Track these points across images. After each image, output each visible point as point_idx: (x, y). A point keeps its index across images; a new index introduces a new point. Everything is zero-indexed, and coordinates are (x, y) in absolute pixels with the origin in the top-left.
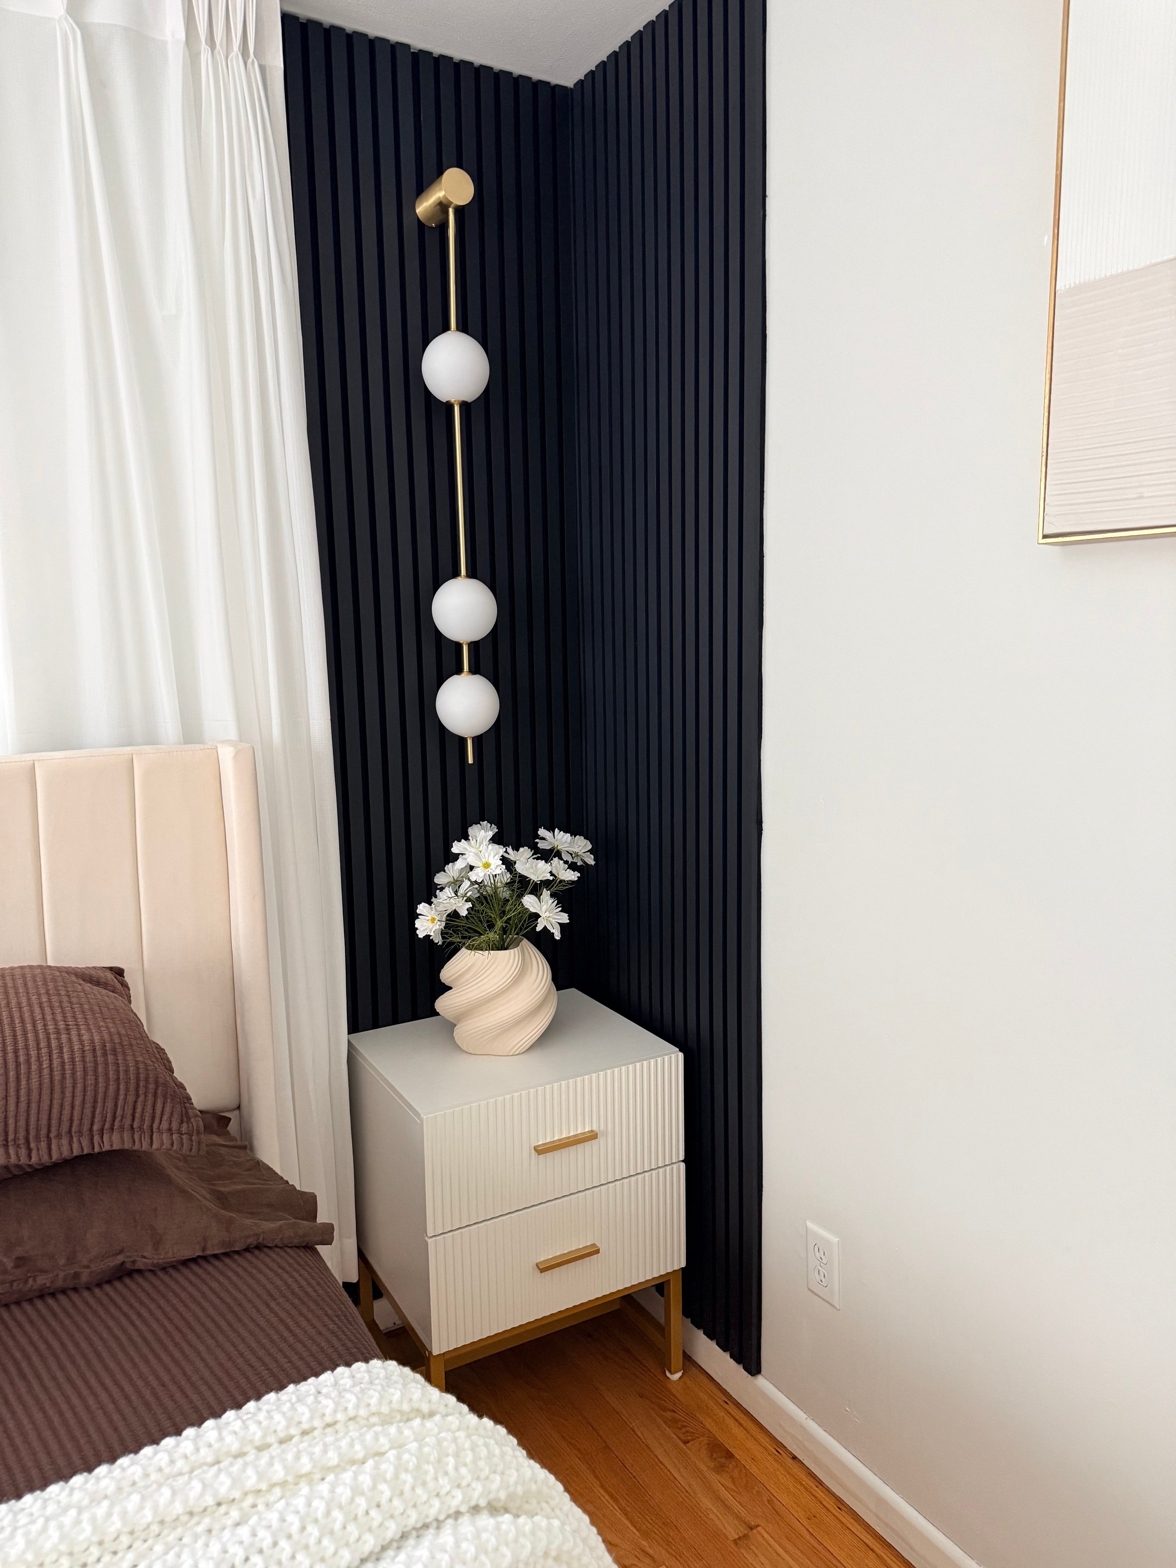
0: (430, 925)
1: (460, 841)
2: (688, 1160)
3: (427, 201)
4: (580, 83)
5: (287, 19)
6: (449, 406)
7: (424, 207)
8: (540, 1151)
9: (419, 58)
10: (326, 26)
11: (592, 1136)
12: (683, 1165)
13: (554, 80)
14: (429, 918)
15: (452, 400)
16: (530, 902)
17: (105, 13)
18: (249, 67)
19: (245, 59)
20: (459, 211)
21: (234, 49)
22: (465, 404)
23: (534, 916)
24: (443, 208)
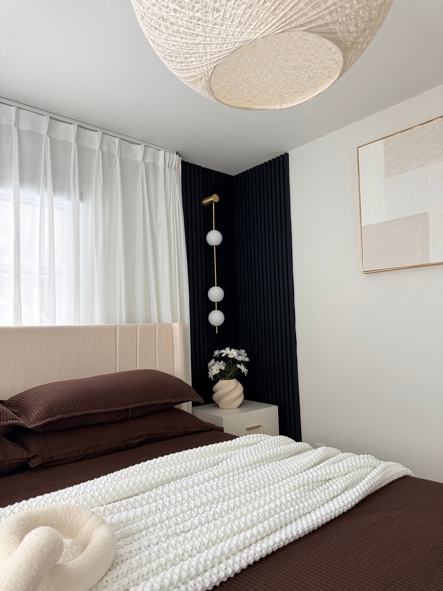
1: (222, 350)
3: (207, 200)
4: (236, 176)
6: (213, 246)
7: (205, 202)
8: (247, 429)
9: (203, 169)
10: (190, 163)
11: (260, 426)
13: (230, 174)
14: (215, 369)
16: (238, 366)
17: (148, 160)
18: (176, 172)
19: (175, 170)
20: (215, 203)
21: (173, 168)
22: (216, 246)
23: (240, 370)
24: (211, 202)
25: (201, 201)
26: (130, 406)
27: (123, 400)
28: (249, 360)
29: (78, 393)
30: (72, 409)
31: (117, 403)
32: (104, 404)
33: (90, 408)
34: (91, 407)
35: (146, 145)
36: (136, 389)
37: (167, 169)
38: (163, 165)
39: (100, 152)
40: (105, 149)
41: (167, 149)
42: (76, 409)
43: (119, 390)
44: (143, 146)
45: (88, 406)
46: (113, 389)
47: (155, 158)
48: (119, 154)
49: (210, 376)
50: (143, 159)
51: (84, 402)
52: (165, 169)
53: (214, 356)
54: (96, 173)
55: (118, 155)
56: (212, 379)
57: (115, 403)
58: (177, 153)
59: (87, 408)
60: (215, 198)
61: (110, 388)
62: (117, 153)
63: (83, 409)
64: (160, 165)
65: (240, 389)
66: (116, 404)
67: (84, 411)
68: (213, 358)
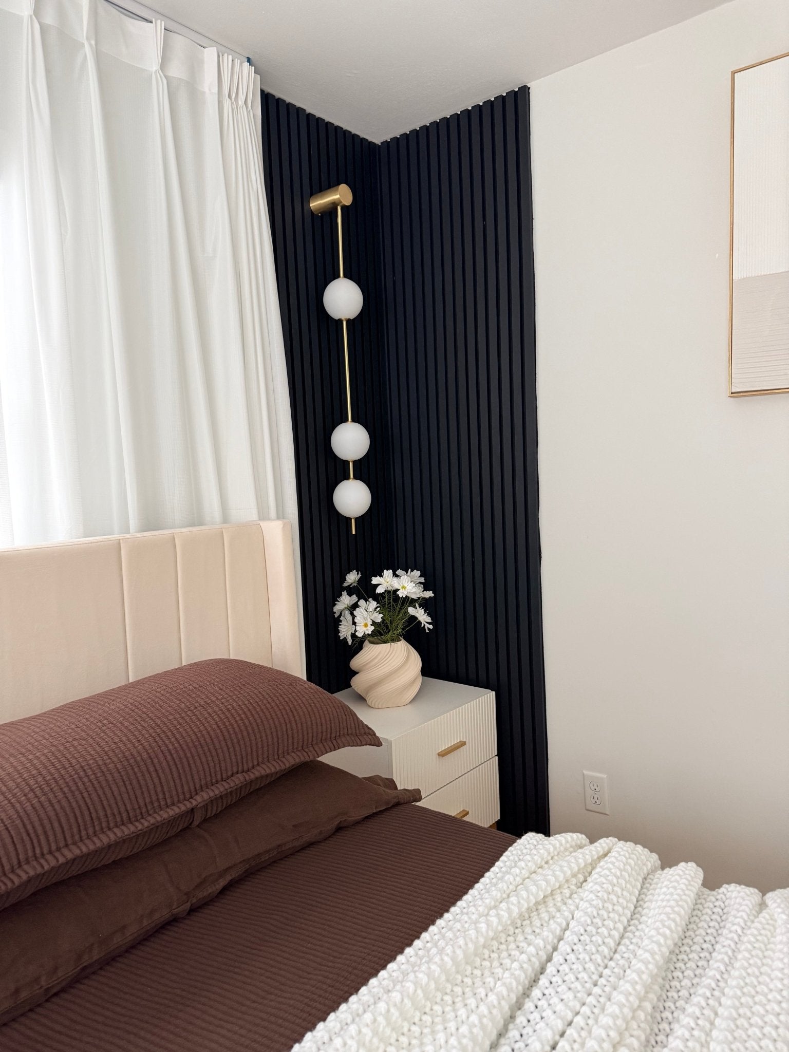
0: (365, 629)
1: (376, 577)
2: (501, 754)
3: (321, 200)
4: (386, 143)
5: (262, 91)
6: (340, 321)
7: (317, 203)
8: (442, 754)
9: (309, 116)
10: (277, 97)
11: (463, 744)
12: (497, 757)
13: (370, 139)
14: (363, 624)
15: (343, 318)
16: (411, 611)
17: (177, 70)
18: (248, 112)
19: (247, 108)
20: (344, 208)
21: (241, 102)
22: (348, 321)
23: (414, 618)
24: (334, 205)
25: (304, 202)
26: (199, 799)
27: (178, 781)
28: (432, 595)
29: (38, 792)
30: (26, 851)
31: (161, 796)
32: (122, 809)
33: (84, 833)
34: (86, 829)
35: (168, 27)
36: (209, 741)
37: (227, 104)
38: (215, 90)
39: (37, 26)
40: (50, 19)
41: (223, 49)
42: (38, 851)
43: (161, 755)
44: (160, 24)
45: (75, 830)
46: (145, 756)
47: (194, 67)
48: (93, 42)
49: (342, 635)
50: (163, 67)
51: (63, 820)
52: (220, 103)
53: (345, 585)
54: (28, 88)
55: (91, 45)
56: (350, 643)
57: (154, 798)
58: (249, 60)
59: (73, 836)
60: (342, 195)
61: (134, 752)
62: (88, 39)
63: (62, 844)
64: (206, 90)
65: (415, 662)
66: (158, 800)
67: (65, 851)
68: (343, 589)
